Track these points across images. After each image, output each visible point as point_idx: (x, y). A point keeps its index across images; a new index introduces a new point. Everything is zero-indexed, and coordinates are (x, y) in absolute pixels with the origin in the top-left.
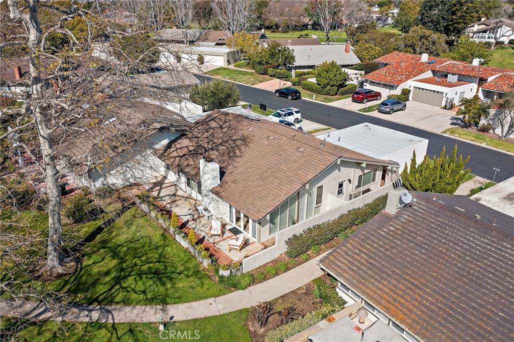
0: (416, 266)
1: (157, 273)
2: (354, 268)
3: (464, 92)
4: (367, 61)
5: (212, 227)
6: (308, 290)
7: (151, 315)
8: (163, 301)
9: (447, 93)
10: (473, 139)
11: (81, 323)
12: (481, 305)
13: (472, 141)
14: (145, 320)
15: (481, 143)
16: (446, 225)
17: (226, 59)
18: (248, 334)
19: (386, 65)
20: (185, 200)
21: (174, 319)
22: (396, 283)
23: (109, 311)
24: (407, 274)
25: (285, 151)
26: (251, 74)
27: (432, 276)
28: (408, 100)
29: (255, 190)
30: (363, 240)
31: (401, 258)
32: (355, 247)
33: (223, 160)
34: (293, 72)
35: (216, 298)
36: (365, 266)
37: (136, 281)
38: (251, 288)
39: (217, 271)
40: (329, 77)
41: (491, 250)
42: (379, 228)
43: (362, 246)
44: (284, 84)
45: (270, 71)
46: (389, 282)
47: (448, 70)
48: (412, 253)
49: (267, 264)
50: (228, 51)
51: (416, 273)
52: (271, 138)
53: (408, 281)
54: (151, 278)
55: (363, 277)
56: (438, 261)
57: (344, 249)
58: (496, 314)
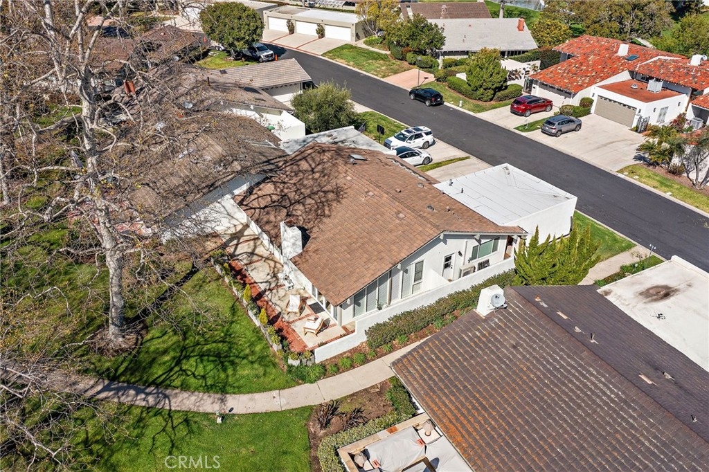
0: (490, 384)
1: (218, 355)
2: (426, 377)
3: (667, 108)
4: (547, 46)
5: (290, 302)
6: (382, 389)
7: (208, 404)
8: (222, 389)
9: (640, 110)
10: (657, 184)
11: (138, 406)
12: (542, 438)
13: (654, 187)
14: (201, 410)
15: (665, 192)
16: (537, 337)
17: (354, 33)
18: (307, 436)
19: (569, 56)
20: (264, 261)
21: (233, 412)
22: (463, 400)
23: (166, 396)
24: (478, 392)
25: (382, 214)
26: (384, 58)
27: (503, 397)
28: (589, 113)
29: (339, 265)
30: (443, 344)
31: (478, 371)
32: (433, 352)
33: (309, 219)
34: (440, 60)
35: (281, 391)
36: (438, 375)
37: (196, 362)
38: (320, 382)
39: (286, 359)
40: (482, 77)
41: (574, 375)
42: (463, 332)
43: (441, 351)
44: (426, 78)
45: (409, 55)
46: (457, 398)
47: (651, 71)
48: (490, 367)
49: (345, 353)
50: (357, 22)
51: (488, 392)
52: (371, 193)
53: (477, 400)
54: (212, 361)
55: (431, 389)
56: (514, 381)
57: (421, 352)
58: (553, 449)
